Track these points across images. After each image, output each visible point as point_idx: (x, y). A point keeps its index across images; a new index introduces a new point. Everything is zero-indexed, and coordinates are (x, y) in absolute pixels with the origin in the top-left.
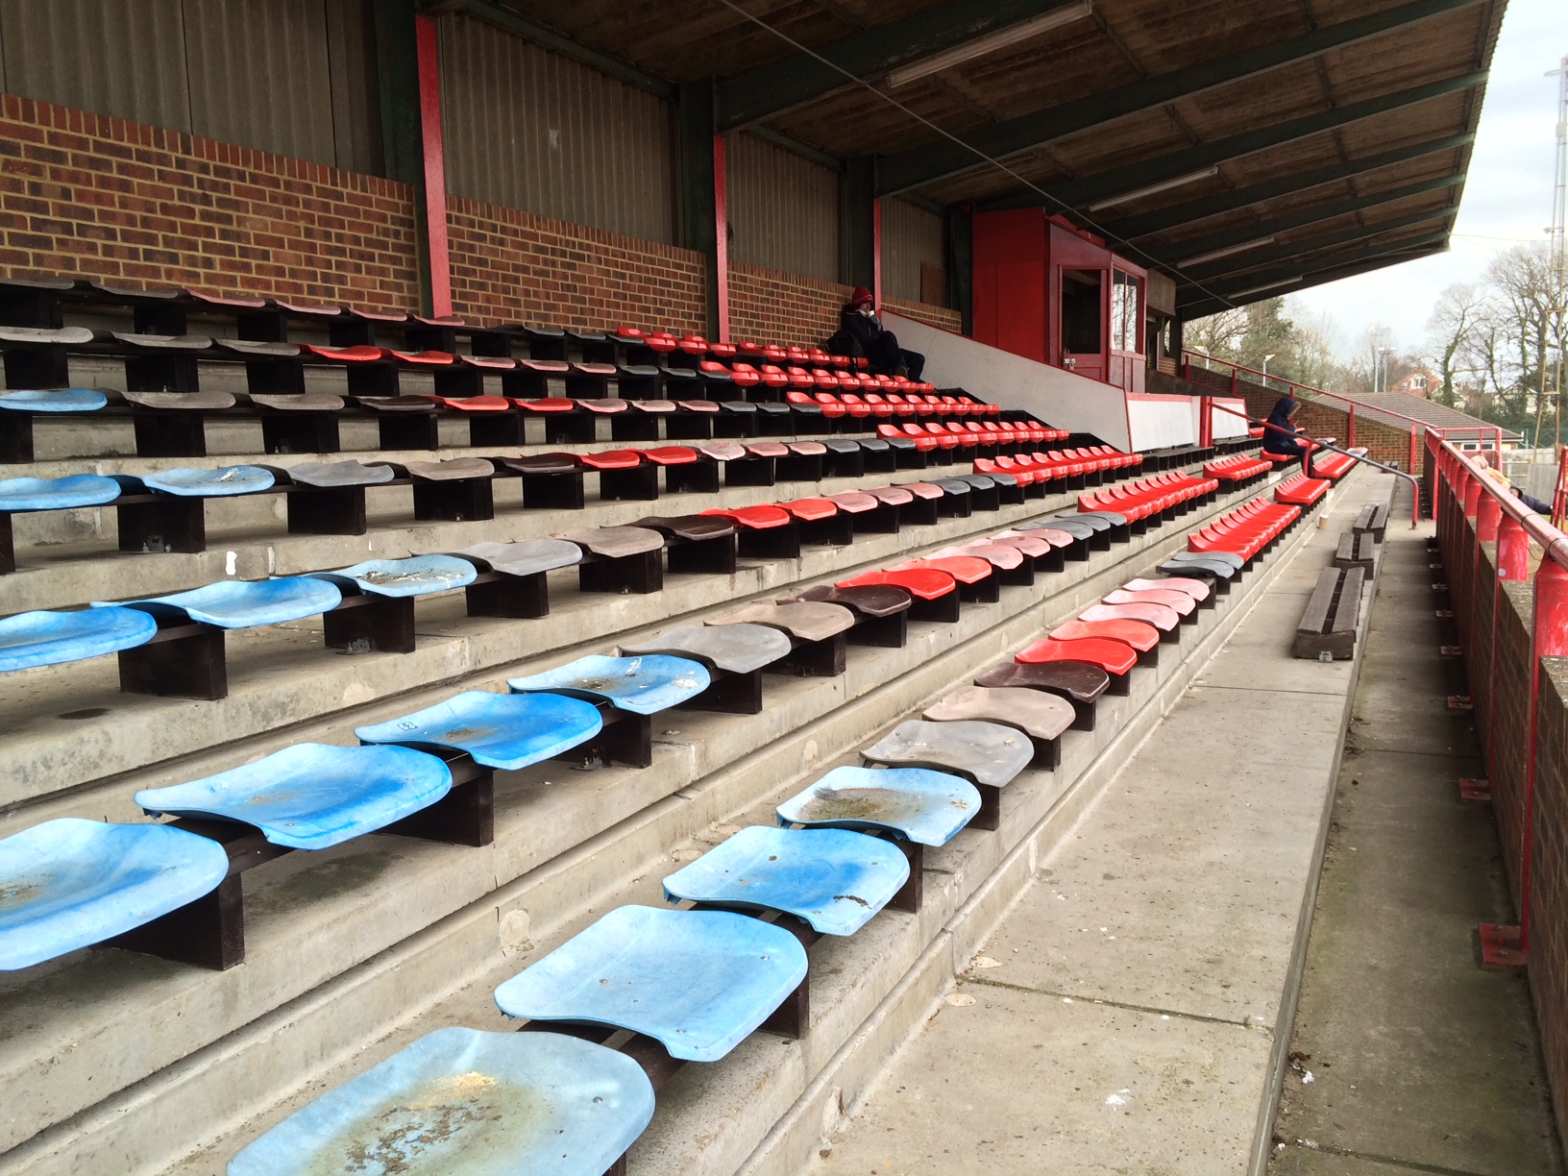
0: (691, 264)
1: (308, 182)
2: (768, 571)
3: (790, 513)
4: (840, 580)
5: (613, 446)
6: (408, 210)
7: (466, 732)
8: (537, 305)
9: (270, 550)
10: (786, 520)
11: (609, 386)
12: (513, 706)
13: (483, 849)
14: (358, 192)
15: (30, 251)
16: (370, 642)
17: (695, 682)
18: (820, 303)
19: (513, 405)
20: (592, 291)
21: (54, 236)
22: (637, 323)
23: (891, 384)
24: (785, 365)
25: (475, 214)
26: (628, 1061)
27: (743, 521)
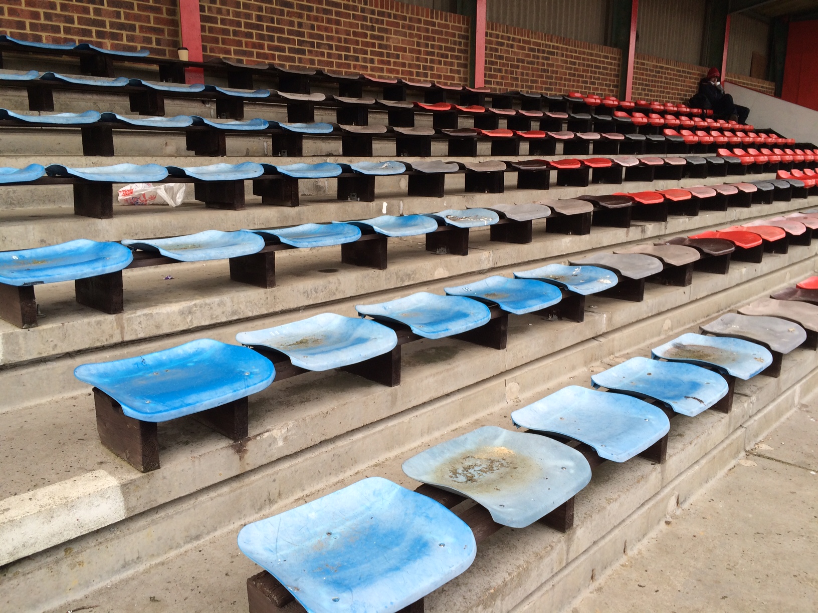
0: (613, 56)
1: (420, 17)
2: (648, 228)
3: (664, 196)
4: (690, 235)
5: (564, 157)
6: (466, 30)
7: (494, 295)
8: (527, 81)
9: (401, 202)
10: (662, 200)
11: (563, 125)
12: (517, 285)
13: (501, 351)
14: (443, 22)
15: (297, 56)
16: (447, 249)
17: (609, 281)
18: (686, 77)
19: (515, 134)
20: (557, 72)
21: (307, 49)
22: (580, 90)
23: (727, 125)
24: (663, 113)
25: (500, 31)
26: (579, 454)
27: (637, 199)
